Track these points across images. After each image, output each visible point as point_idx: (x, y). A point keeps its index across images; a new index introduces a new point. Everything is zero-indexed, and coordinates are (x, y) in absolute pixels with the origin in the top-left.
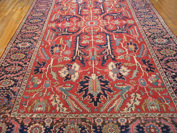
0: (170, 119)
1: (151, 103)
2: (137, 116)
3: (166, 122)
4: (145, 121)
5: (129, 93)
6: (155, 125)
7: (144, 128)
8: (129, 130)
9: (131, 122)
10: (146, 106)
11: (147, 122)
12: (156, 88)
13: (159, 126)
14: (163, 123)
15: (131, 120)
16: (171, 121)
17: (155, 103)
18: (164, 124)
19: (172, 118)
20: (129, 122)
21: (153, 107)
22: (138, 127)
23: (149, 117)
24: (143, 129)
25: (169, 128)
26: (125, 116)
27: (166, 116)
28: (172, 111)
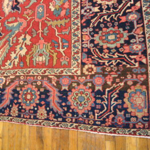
0: (56, 79)
1: (40, 51)
2: (18, 74)
3: (49, 84)
4: (24, 82)
5: (19, 35)
6: (34, 89)
7: (20, 92)
8: (4, 94)
9: (9, 84)
10: (32, 57)
11: (26, 83)
12: (55, 21)
13: (39, 90)
14: (44, 85)
15: (10, 81)
16: (56, 83)
17: (45, 51)
18: (45, 87)
19: (58, 77)
20: (8, 83)
21: (41, 59)
22: (15, 91)
23: (31, 76)
24: (19, 94)
25: (48, 94)
26: (5, 75)
27: (52, 74)
28: (65, 64)
